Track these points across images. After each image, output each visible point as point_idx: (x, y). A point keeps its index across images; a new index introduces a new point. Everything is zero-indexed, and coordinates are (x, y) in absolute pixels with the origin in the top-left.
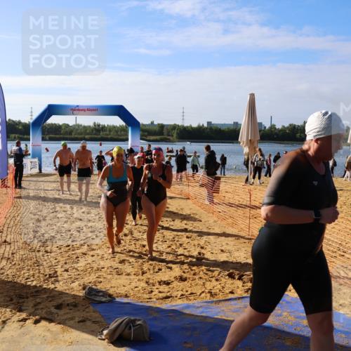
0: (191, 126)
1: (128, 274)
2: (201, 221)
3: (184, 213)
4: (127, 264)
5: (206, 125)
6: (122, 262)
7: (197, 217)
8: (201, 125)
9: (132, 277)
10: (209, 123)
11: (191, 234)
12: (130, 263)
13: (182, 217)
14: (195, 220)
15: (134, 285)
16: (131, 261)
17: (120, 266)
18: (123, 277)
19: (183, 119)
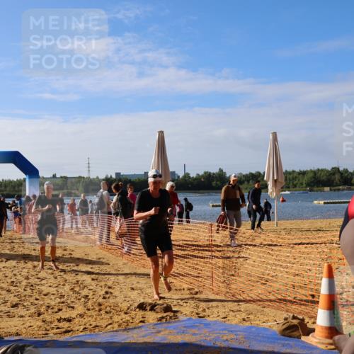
0: (98, 178)
1: (22, 317)
2: (109, 264)
3: (90, 259)
4: (20, 307)
5: (114, 176)
6: (16, 306)
7: (104, 261)
8: (109, 176)
9: (27, 318)
10: (118, 174)
11: (97, 276)
12: (25, 306)
13: (87, 262)
14: (102, 264)
15: (28, 324)
16: (25, 304)
17: (12, 310)
18: (16, 319)
19: (89, 171)
